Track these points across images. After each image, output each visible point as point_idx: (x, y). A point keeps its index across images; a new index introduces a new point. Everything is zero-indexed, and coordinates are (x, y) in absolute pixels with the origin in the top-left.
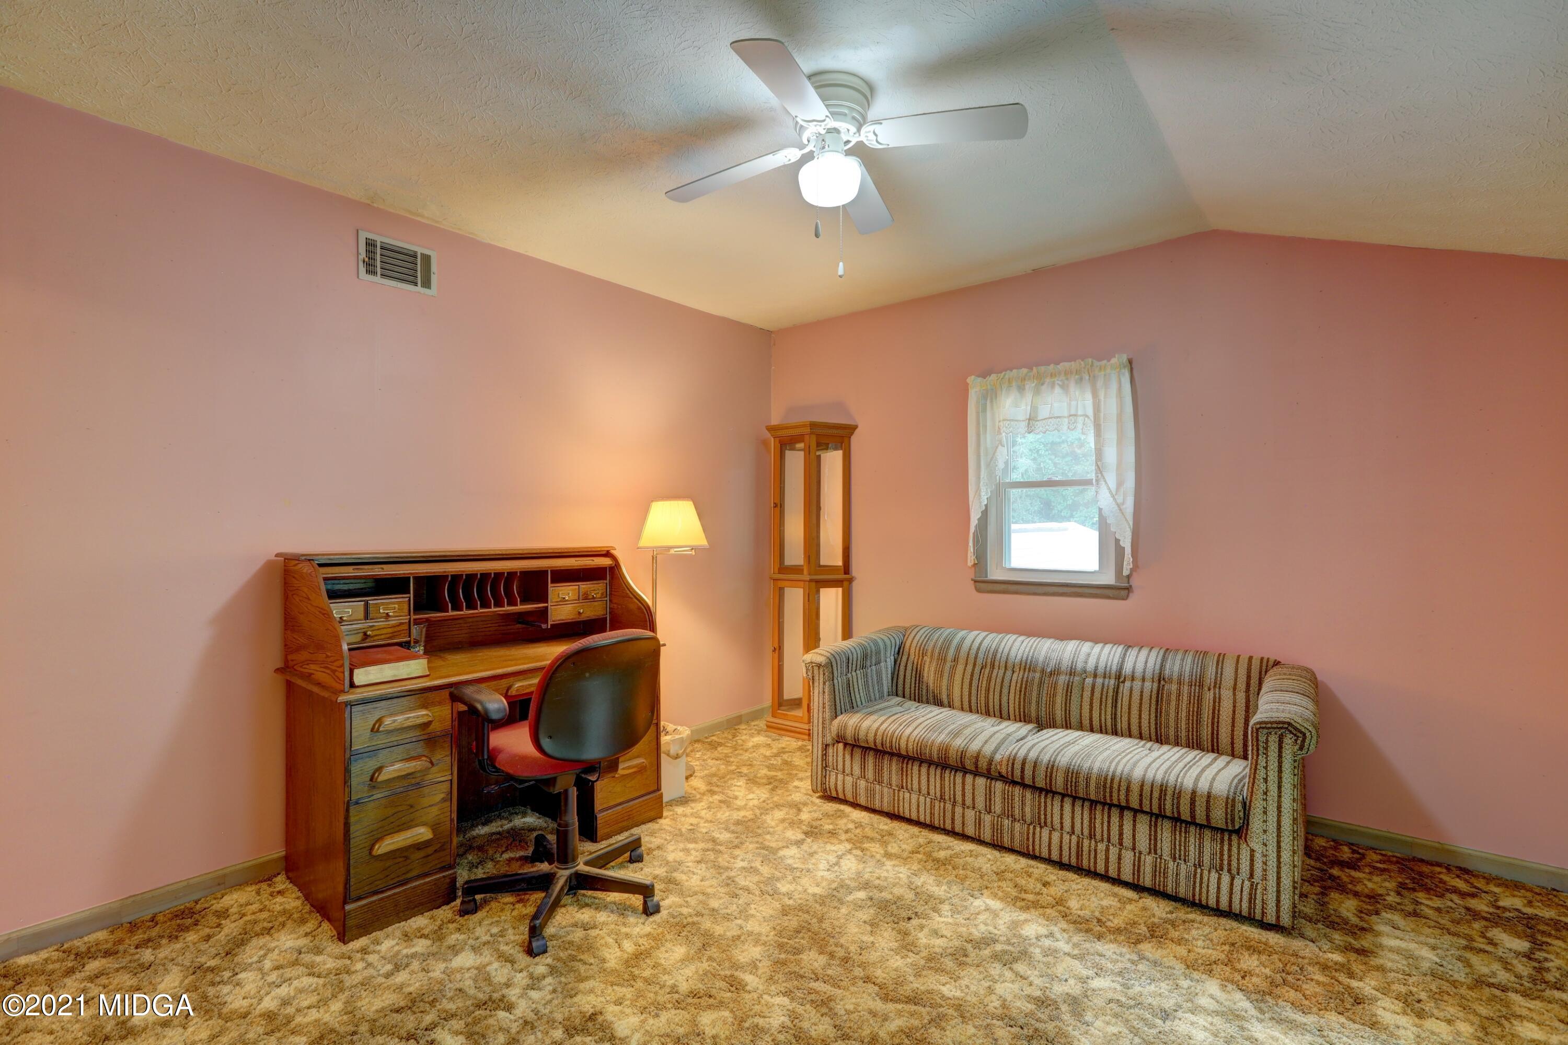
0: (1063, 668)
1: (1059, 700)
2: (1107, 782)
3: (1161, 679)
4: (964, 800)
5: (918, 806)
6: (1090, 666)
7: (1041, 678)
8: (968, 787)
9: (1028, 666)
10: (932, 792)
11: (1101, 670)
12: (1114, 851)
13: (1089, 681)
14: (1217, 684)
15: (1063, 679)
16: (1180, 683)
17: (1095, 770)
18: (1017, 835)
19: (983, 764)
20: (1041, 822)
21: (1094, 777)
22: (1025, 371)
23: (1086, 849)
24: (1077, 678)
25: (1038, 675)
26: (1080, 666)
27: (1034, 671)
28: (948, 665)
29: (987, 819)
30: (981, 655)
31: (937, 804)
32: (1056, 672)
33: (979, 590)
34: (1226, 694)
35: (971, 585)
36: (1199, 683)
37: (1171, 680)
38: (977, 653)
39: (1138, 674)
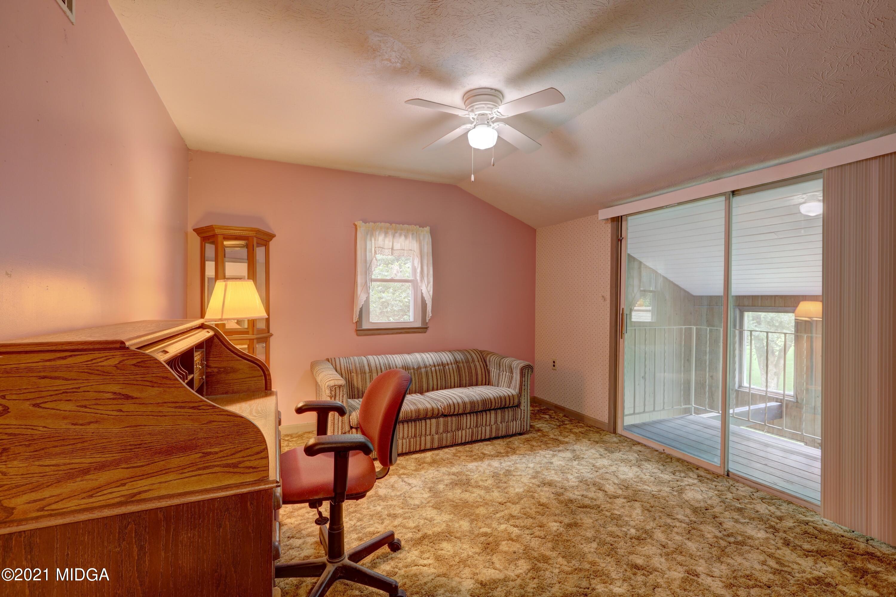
0: (422, 366)
1: (424, 380)
2: (484, 402)
3: (456, 362)
4: (426, 433)
5: (403, 445)
6: (432, 363)
7: (414, 372)
8: (428, 426)
9: (406, 368)
10: (410, 435)
11: (436, 364)
12: (483, 428)
13: (433, 369)
14: (473, 361)
15: (423, 370)
16: (463, 363)
17: (479, 399)
18: (449, 439)
19: (436, 412)
20: (459, 428)
21: (480, 402)
22: (388, 225)
23: (475, 432)
24: (428, 369)
25: (412, 371)
26: (427, 364)
27: (410, 369)
28: (368, 375)
29: (436, 437)
30: (383, 367)
31: (412, 440)
32: (419, 368)
33: (358, 335)
34: (477, 363)
35: (354, 334)
36: (467, 361)
37: (459, 362)
38: (381, 366)
39: (449, 362)
